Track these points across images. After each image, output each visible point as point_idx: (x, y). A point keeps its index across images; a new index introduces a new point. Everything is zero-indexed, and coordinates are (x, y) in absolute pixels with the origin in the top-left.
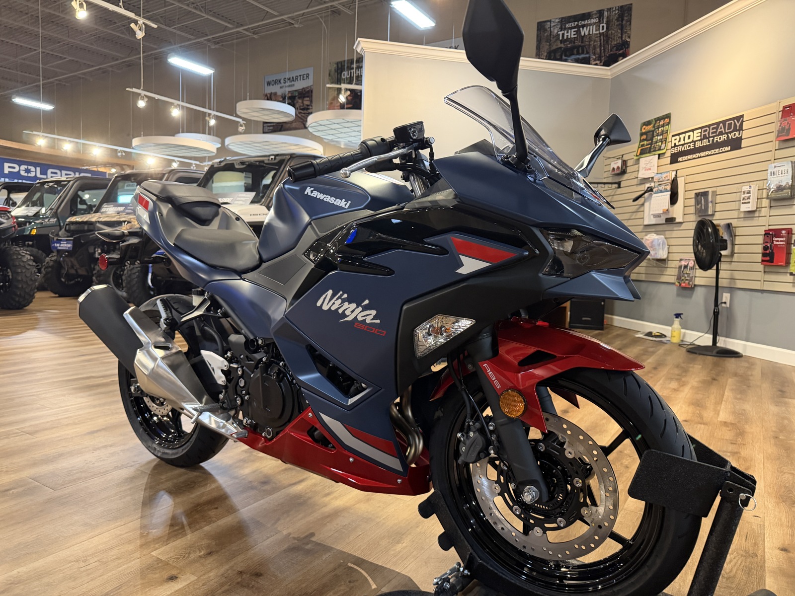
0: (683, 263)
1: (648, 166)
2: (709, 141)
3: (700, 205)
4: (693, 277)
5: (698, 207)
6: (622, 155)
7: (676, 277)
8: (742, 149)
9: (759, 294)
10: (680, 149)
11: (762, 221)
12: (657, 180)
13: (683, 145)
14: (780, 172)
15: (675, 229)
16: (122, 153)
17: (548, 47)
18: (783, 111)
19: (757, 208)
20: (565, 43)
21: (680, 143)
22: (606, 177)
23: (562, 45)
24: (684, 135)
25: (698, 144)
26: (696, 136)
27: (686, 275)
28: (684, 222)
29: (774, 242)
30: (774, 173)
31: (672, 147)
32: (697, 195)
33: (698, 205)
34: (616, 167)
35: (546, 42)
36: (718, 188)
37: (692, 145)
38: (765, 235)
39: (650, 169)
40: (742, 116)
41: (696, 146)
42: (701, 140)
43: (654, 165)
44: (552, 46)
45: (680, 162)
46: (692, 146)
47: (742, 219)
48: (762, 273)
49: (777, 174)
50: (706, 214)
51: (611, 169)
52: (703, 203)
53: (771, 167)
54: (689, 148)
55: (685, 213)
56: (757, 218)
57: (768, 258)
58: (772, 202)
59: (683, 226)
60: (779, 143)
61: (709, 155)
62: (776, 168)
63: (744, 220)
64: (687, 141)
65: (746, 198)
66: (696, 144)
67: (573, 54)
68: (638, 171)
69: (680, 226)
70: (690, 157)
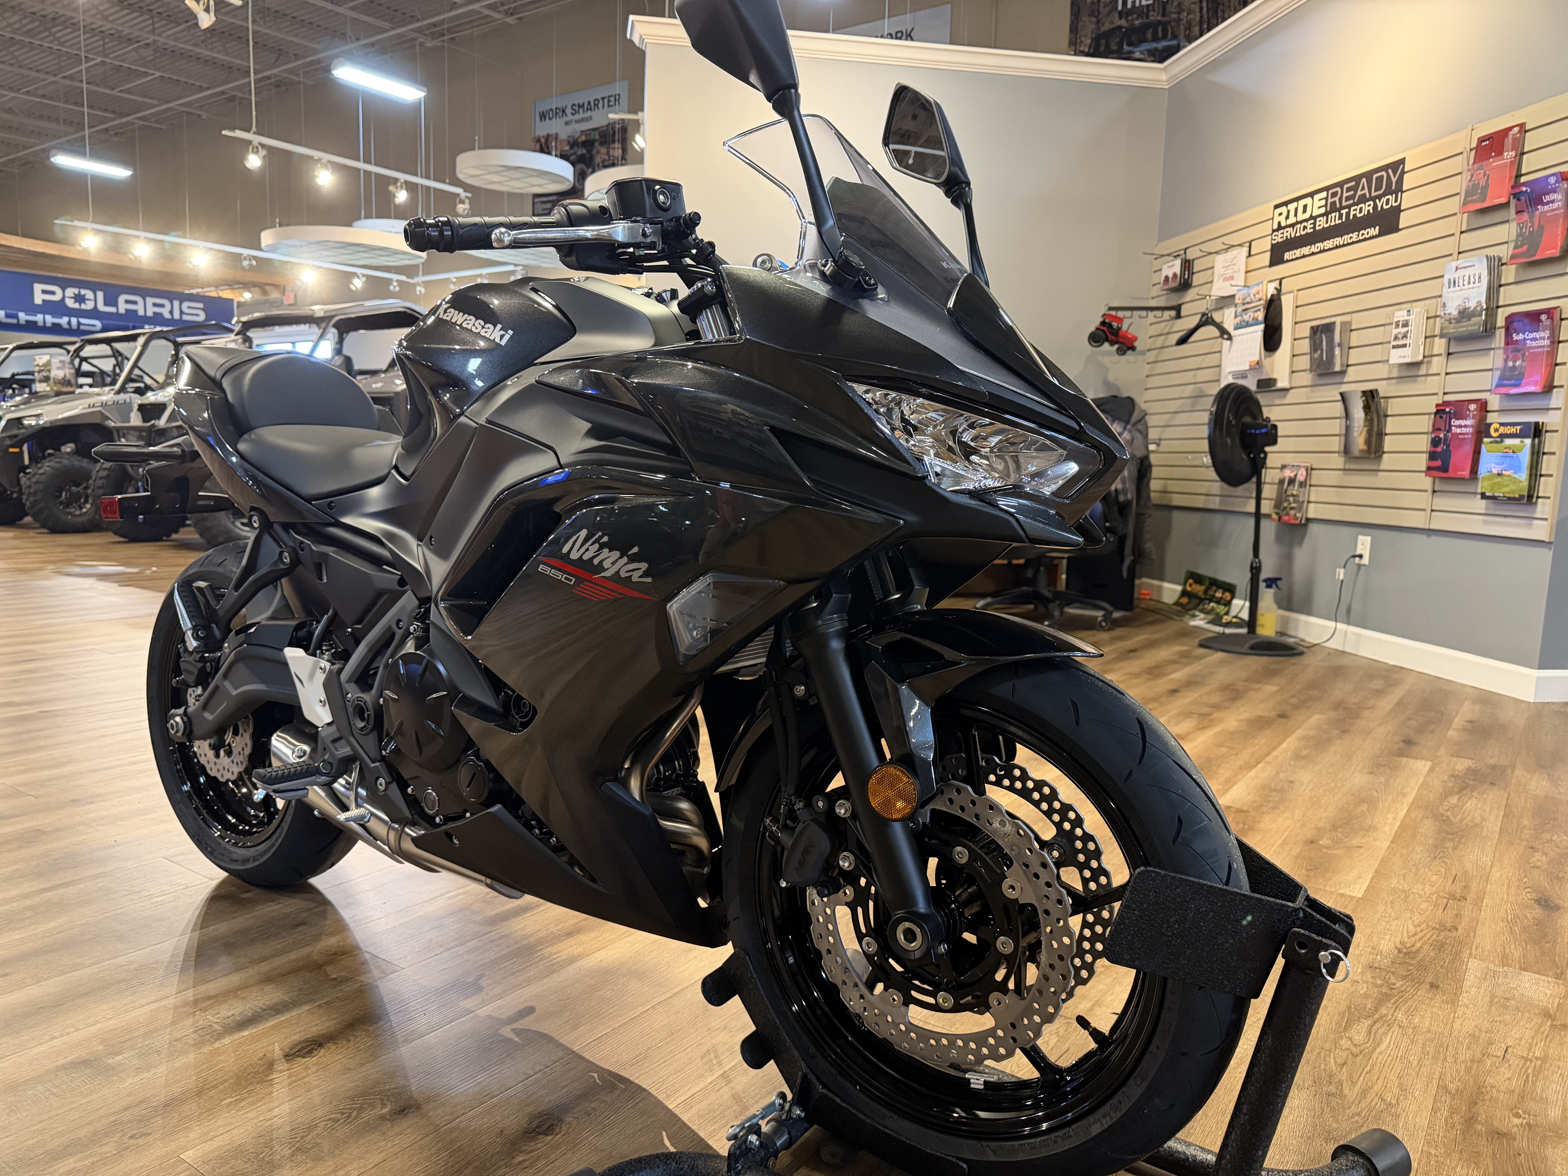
0: (1288, 473)
1: (1229, 272)
2: (1340, 217)
3: (1319, 352)
4: (1303, 502)
5: (1316, 355)
6: (1185, 250)
7: (1273, 503)
8: (1400, 232)
9: (1423, 537)
10: (1288, 234)
11: (1432, 384)
12: (1240, 301)
13: (1292, 225)
14: (1466, 278)
15: (1277, 402)
16: (250, 260)
17: (1093, 26)
18: (1477, 148)
19: (1424, 357)
20: (1130, 18)
21: (1290, 222)
22: (1155, 295)
23: (1123, 22)
24: (1295, 205)
25: (1321, 223)
26: (1316, 205)
27: (1291, 499)
28: (1291, 388)
29: (1453, 428)
30: (1454, 282)
31: (1274, 231)
33: (1315, 351)
34: (1170, 275)
35: (1090, 16)
36: (1354, 315)
37: (1309, 225)
38: (1436, 414)
39: (1232, 278)
40: (1402, 161)
41: (1318, 228)
42: (1326, 214)
43: (1239, 270)
44: (1103, 25)
45: (1288, 261)
46: (1309, 227)
47: (1394, 381)
48: (1429, 494)
49: (1461, 284)
50: (1330, 371)
51: (1163, 278)
52: (1324, 347)
53: (1449, 270)
54: (1305, 232)
55: (1294, 369)
56: (1424, 378)
57: (1438, 463)
58: (1452, 343)
59: (1291, 397)
60: (1468, 217)
61: (1340, 246)
62: (1459, 271)
63: (1397, 383)
64: (1301, 217)
65: (1400, 336)
66: (1318, 223)
67: (1144, 40)
68: (1212, 282)
69: (1284, 397)
70: (1306, 250)
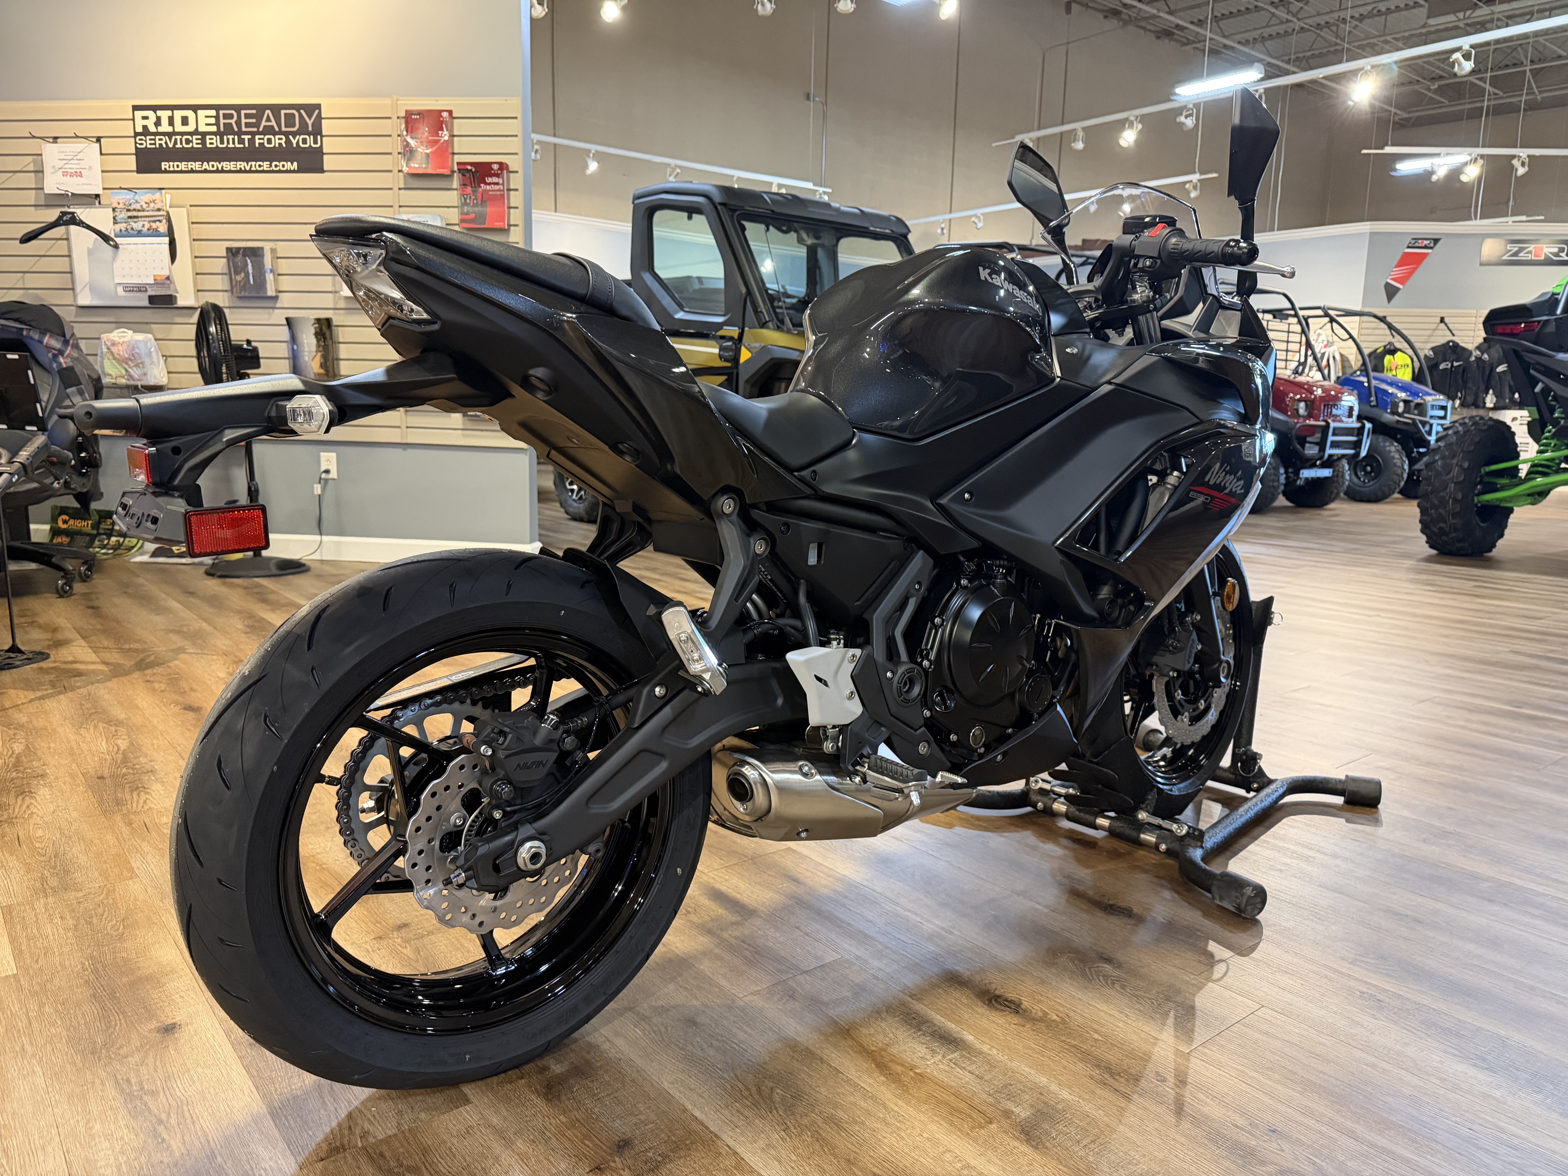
1: (73, 167)
2: (241, 141)
3: (243, 275)
5: (238, 278)
8: (325, 174)
9: (398, 451)
10: (163, 142)
12: (122, 206)
13: (169, 135)
15: (179, 320)
18: (406, 118)
21: (160, 129)
24: (169, 113)
25: (213, 142)
26: (203, 122)
31: (136, 134)
32: (232, 253)
33: (237, 273)
36: (278, 243)
37: (195, 139)
39: (81, 174)
40: (318, 106)
41: (208, 146)
42: (219, 134)
43: (90, 166)
45: (166, 171)
47: (344, 311)
50: (261, 295)
52: (251, 271)
54: (190, 146)
55: (198, 288)
60: (405, 176)
61: (245, 171)
63: (346, 314)
64: (179, 127)
66: (208, 141)
68: (42, 172)
70: (196, 165)
